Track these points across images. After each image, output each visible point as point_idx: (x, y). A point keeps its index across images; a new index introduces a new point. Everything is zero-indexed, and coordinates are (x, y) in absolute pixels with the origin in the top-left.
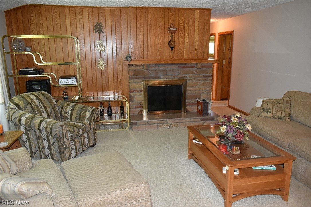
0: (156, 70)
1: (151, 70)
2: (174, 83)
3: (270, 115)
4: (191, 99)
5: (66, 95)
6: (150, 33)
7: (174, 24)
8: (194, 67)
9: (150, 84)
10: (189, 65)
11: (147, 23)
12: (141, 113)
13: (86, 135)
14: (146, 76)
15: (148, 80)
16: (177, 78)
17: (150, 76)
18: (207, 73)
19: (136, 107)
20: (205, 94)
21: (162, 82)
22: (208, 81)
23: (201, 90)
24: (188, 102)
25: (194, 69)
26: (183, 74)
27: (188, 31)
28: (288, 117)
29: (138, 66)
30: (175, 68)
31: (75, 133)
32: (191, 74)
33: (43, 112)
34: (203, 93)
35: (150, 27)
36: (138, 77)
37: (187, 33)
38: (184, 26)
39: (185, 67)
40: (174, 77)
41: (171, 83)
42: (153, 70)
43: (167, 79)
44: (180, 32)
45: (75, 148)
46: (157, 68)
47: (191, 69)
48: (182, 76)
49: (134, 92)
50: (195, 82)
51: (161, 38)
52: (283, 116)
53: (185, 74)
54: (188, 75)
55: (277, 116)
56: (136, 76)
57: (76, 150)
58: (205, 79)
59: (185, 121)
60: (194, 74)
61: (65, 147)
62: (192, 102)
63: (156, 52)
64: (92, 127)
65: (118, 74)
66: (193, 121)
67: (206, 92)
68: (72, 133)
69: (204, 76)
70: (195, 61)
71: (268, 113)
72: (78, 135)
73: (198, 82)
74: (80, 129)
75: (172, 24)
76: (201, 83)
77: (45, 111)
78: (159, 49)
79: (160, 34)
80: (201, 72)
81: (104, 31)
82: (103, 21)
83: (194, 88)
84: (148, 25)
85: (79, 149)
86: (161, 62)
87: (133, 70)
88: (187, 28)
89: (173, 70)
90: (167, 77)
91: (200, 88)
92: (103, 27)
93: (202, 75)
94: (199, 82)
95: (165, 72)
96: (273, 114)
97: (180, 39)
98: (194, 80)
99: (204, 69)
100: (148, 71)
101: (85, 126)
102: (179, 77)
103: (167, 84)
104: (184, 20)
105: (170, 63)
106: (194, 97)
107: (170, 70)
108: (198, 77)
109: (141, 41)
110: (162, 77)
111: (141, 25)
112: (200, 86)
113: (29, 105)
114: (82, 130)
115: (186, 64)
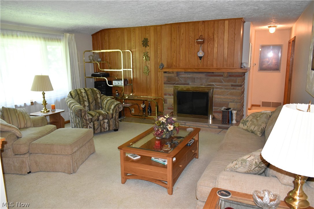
0: (185, 77)
1: (181, 77)
2: (201, 90)
3: (245, 127)
4: (218, 107)
5: (117, 93)
6: (182, 45)
7: (203, 35)
8: (222, 76)
9: (179, 89)
10: (217, 74)
11: (180, 37)
12: (172, 114)
13: (106, 121)
14: (177, 82)
15: (178, 86)
16: (205, 85)
17: (180, 82)
18: (235, 82)
19: (168, 109)
20: (234, 103)
21: (190, 88)
22: (237, 91)
23: (229, 99)
24: (215, 109)
25: (221, 78)
26: (210, 82)
27: (217, 41)
28: (259, 131)
29: (170, 73)
30: (202, 76)
31: (96, 118)
32: (218, 82)
33: (86, 101)
34: (231, 102)
35: (182, 40)
36: (170, 82)
37: (215, 43)
38: (213, 37)
39: (212, 76)
40: (202, 85)
41: (197, 90)
42: (183, 77)
43: (195, 85)
44: (209, 42)
45: (93, 127)
46: (186, 75)
47: (218, 78)
48: (210, 83)
49: (167, 95)
50: (222, 90)
51: (191, 49)
52: (255, 130)
53: (213, 82)
54: (215, 83)
55: (250, 129)
56: (169, 81)
57: (94, 129)
58: (234, 89)
59: (202, 126)
60: (222, 82)
61: (84, 125)
62: (219, 110)
63: (187, 61)
64: (114, 116)
65: (159, 79)
66: (210, 128)
67: (235, 101)
68: (92, 117)
69: (232, 85)
70: (220, 70)
71: (245, 125)
72: (98, 120)
73: (226, 90)
74: (101, 116)
75: (201, 36)
76: (229, 92)
77: (87, 101)
78: (190, 59)
79: (191, 46)
80: (229, 81)
81: (149, 45)
82: (148, 37)
83: (222, 96)
84: (181, 38)
85: (97, 129)
86: (187, 70)
87: (166, 76)
88: (216, 39)
89: (201, 78)
90: (195, 84)
91: (228, 97)
92: (148, 41)
93: (230, 84)
94: (228, 90)
95: (193, 80)
96: (248, 127)
97: (209, 50)
98: (221, 88)
99: (232, 78)
100: (178, 78)
101: (106, 114)
102: (206, 84)
103: (194, 90)
104: (213, 31)
105: (196, 71)
106: (221, 105)
107: (197, 78)
108: (226, 86)
109: (174, 52)
110: (190, 83)
111: (174, 39)
112: (228, 95)
113: (78, 96)
114: (102, 117)
115: (213, 73)
